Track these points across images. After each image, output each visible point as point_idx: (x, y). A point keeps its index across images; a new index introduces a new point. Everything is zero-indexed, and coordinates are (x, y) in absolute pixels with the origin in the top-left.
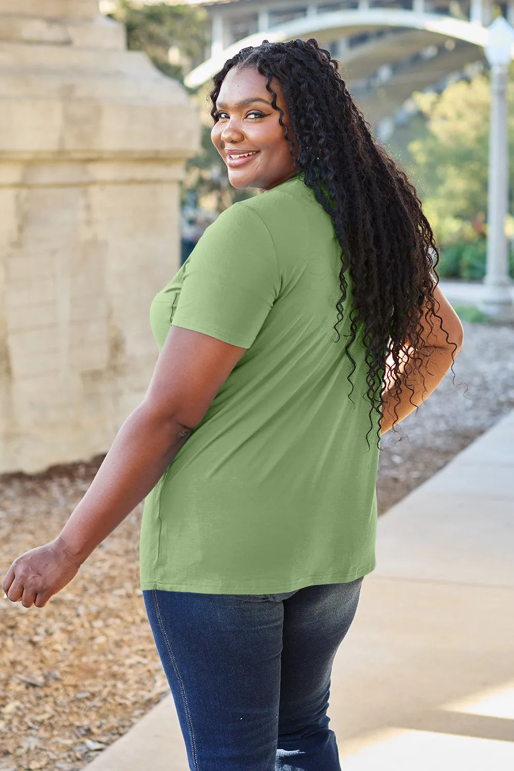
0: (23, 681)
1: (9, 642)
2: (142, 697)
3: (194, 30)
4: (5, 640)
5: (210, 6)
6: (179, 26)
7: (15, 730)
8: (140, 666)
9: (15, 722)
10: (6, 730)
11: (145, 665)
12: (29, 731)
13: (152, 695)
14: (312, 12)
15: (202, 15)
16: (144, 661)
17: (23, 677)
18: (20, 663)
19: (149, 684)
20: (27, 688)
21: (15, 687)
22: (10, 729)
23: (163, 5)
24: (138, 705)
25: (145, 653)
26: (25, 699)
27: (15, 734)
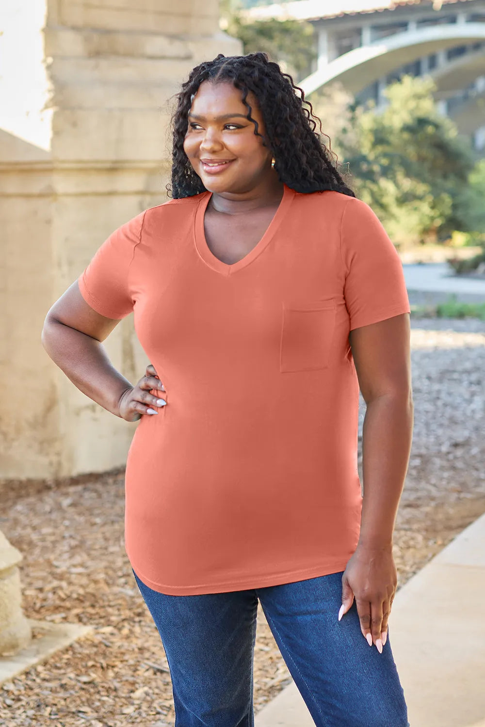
0: (151, 667)
1: (137, 629)
2: (266, 684)
3: (302, 45)
4: (133, 626)
5: (316, 21)
6: (287, 41)
7: (144, 715)
8: (262, 653)
9: (144, 707)
10: (135, 715)
11: (267, 653)
12: (158, 716)
13: (275, 682)
14: (412, 26)
15: (309, 30)
16: (267, 649)
17: (150, 663)
18: (148, 650)
19: (272, 671)
20: (155, 674)
21: (143, 673)
22: (140, 714)
23: (274, 20)
24: (261, 692)
25: (266, 641)
26: (154, 684)
27: (144, 718)
